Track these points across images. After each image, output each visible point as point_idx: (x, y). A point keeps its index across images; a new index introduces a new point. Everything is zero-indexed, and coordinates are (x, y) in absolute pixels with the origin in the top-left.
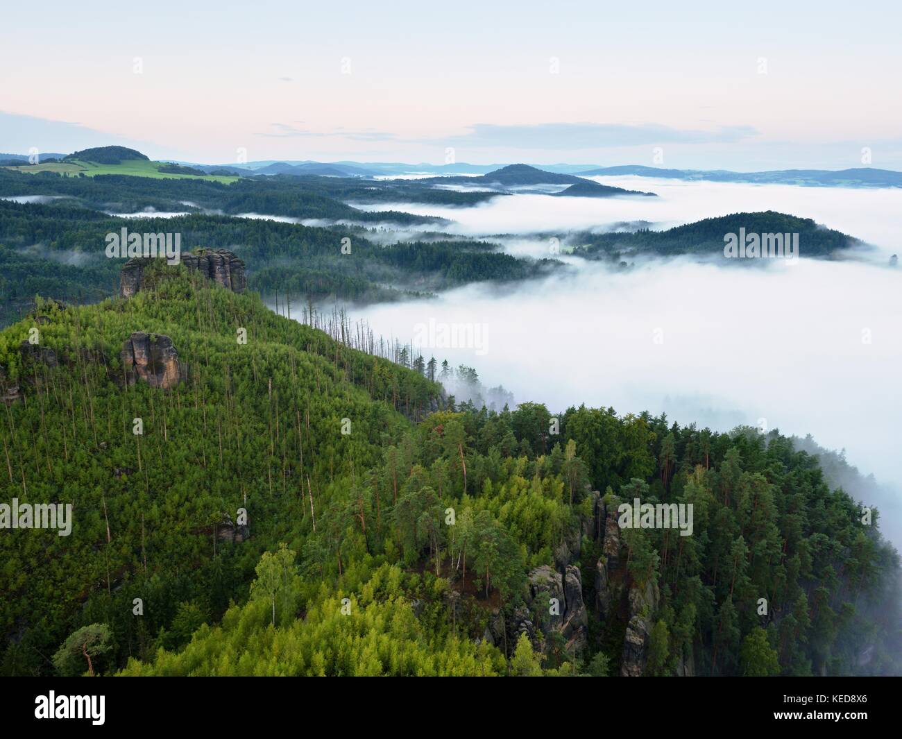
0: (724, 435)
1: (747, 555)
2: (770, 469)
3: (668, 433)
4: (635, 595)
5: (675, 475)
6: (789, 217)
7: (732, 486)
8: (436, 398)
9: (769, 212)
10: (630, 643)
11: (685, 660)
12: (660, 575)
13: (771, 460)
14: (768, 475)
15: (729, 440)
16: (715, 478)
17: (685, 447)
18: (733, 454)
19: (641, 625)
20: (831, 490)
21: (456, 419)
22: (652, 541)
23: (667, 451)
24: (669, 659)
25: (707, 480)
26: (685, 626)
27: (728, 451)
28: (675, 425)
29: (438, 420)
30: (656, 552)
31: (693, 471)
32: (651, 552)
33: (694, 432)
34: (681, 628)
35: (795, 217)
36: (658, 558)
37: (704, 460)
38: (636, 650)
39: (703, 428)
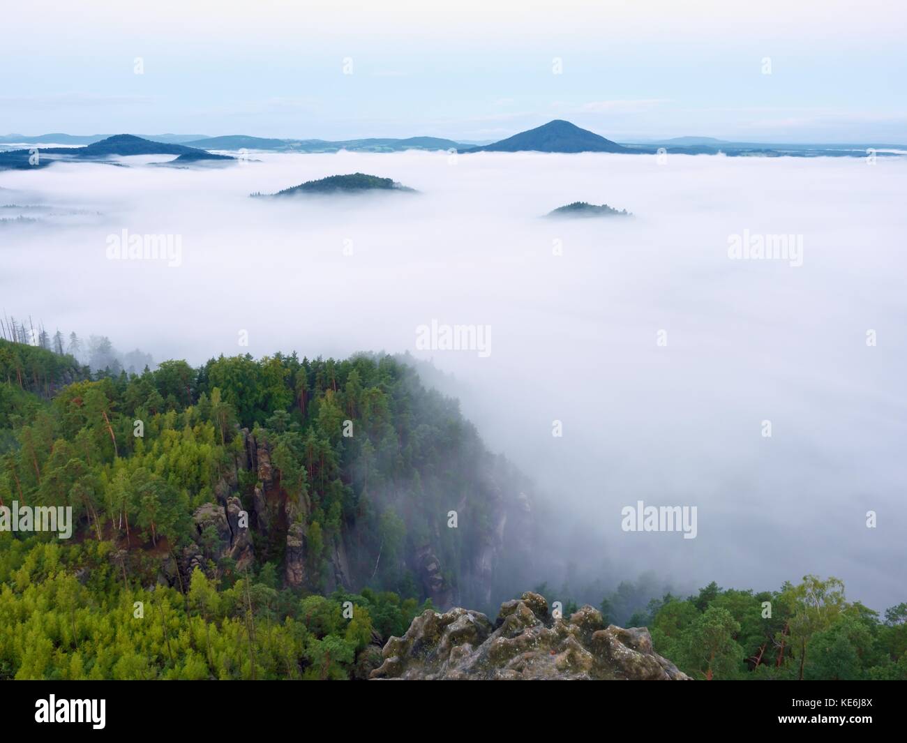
0: (345, 362)
1: (373, 453)
2: (383, 383)
3: (300, 367)
4: (290, 507)
5: (311, 401)
6: (373, 177)
7: (356, 401)
8: (69, 370)
9: (357, 174)
10: (291, 547)
11: (337, 546)
12: (309, 485)
13: (382, 375)
14: (381, 387)
15: (349, 365)
16: (343, 397)
17: (315, 377)
18: (354, 375)
19: (299, 530)
20: (427, 390)
21: (95, 387)
22: (298, 459)
23: (301, 383)
24: (324, 550)
25: (336, 400)
26: (333, 520)
27: (350, 373)
28: (305, 359)
29: (75, 392)
30: (303, 467)
31: (324, 395)
32: (299, 469)
33: (321, 363)
34: (331, 523)
35: (378, 178)
36: (306, 472)
37: (332, 384)
38: (297, 551)
39: (328, 359)
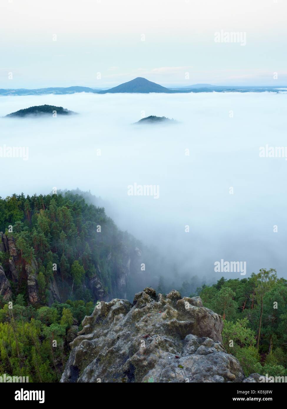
0: (48, 195)
1: (66, 237)
2: (67, 204)
3: (26, 200)
4: (27, 267)
5: (33, 216)
7: (55, 214)
9: (45, 105)
10: (30, 286)
11: (52, 283)
12: (36, 256)
13: (67, 200)
14: (67, 206)
15: (50, 197)
16: (48, 212)
17: (34, 204)
18: (53, 202)
19: (33, 277)
20: (89, 205)
22: (29, 244)
23: (27, 207)
24: (46, 285)
25: (46, 214)
26: (50, 270)
27: (51, 201)
28: (28, 196)
30: (32, 247)
31: (39, 212)
32: (30, 248)
33: (36, 197)
34: (48, 272)
35: (55, 107)
36: (34, 250)
37: (42, 207)
38: (33, 287)
39: (40, 195)
